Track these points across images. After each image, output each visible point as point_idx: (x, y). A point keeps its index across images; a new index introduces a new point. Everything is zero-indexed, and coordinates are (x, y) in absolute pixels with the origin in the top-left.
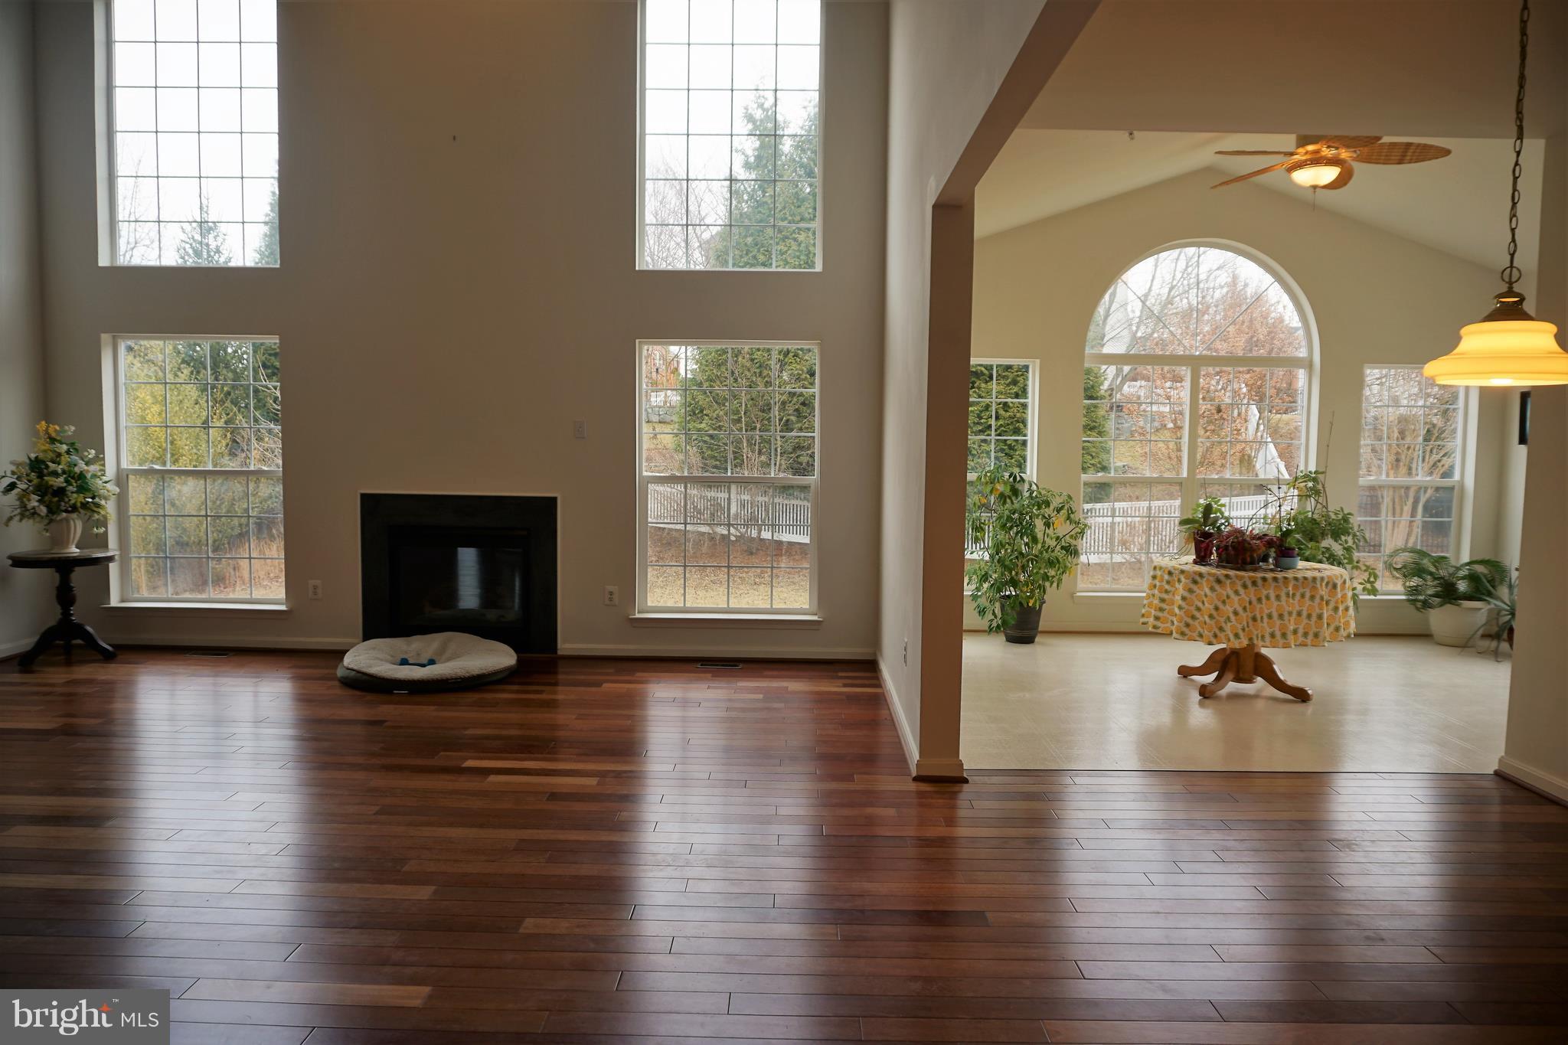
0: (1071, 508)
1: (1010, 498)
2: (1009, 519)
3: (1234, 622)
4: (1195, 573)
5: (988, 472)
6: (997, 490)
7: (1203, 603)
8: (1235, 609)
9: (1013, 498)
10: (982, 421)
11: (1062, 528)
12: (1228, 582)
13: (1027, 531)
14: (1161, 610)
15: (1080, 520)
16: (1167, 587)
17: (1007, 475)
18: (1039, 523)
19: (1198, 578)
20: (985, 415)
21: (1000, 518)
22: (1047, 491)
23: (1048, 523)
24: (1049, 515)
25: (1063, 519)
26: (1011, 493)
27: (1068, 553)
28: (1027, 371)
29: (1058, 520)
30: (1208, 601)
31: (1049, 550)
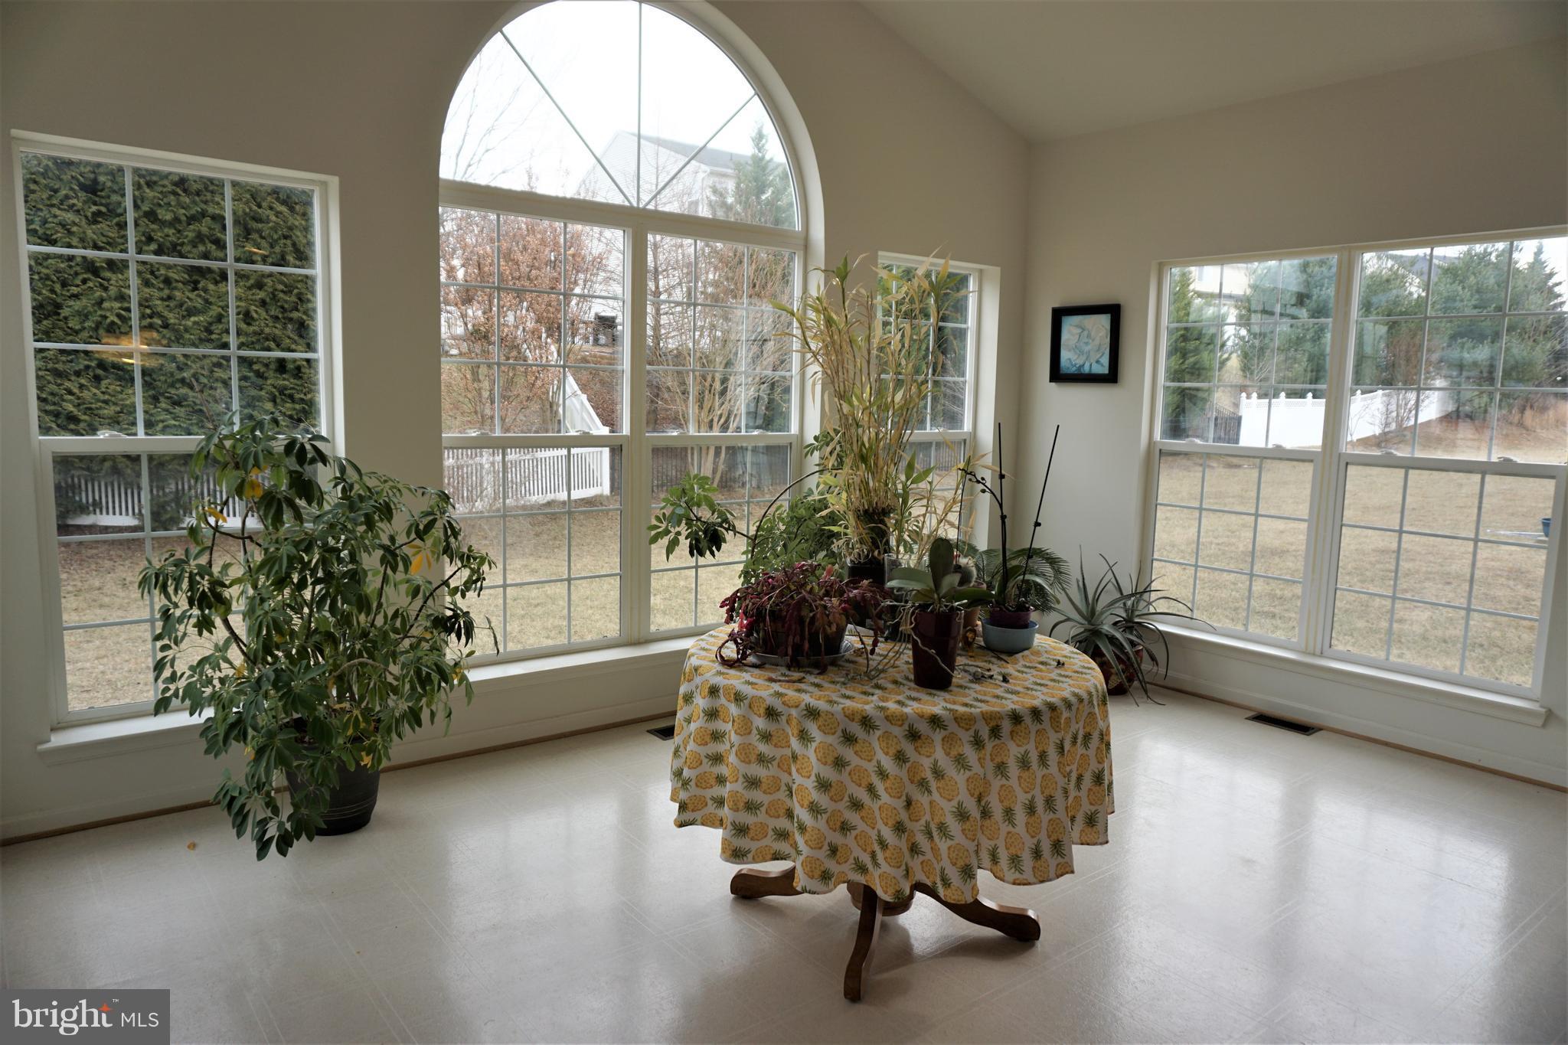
0: (449, 522)
1: (291, 503)
2: (295, 560)
3: (959, 839)
4: (850, 716)
5: (226, 437)
6: (253, 485)
7: (872, 789)
8: (960, 804)
9: (301, 503)
10: (214, 337)
11: (426, 567)
12: (938, 736)
14: (751, 806)
15: (469, 550)
16: (763, 748)
18: (371, 561)
19: (856, 729)
20: (217, 328)
21: (269, 562)
22: (385, 481)
23: (392, 557)
24: (392, 539)
25: (433, 552)
26: (291, 493)
27: (449, 631)
28: (308, 204)
29: (418, 557)
30: (886, 789)
31: (401, 622)
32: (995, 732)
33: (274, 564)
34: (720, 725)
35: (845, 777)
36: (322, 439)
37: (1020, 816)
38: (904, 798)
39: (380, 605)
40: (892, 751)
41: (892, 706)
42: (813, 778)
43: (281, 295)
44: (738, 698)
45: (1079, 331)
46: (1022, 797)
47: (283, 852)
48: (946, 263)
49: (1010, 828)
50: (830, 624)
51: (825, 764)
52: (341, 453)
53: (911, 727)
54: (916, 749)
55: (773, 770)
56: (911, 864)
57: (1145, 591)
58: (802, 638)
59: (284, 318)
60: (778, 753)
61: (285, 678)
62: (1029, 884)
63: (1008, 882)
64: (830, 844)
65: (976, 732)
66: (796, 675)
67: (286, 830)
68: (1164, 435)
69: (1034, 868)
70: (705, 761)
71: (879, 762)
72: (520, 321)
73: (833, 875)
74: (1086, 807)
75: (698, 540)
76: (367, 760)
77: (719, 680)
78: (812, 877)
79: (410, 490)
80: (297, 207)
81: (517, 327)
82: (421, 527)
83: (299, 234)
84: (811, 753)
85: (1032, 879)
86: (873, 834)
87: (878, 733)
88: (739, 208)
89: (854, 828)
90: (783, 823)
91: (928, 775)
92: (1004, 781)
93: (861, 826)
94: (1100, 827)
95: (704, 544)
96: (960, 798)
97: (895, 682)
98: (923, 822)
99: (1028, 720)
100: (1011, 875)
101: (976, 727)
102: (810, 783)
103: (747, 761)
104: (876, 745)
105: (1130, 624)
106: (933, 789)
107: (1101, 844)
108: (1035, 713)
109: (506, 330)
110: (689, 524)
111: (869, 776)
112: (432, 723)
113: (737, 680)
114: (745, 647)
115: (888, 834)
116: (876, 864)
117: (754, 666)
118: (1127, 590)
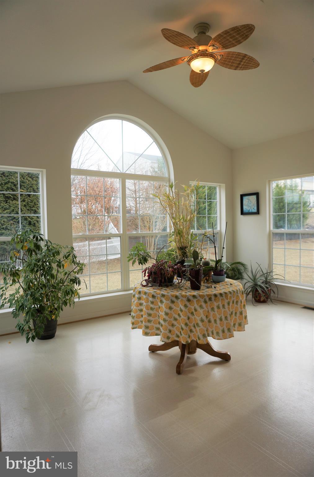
0: (74, 255)
1: (34, 251)
2: (35, 265)
3: (202, 327)
4: (173, 296)
5: (19, 235)
6: (25, 247)
7: (179, 315)
8: (202, 318)
9: (37, 252)
11: (68, 267)
12: (195, 300)
13: (48, 272)
14: (149, 321)
15: (79, 262)
16: (152, 306)
17: (31, 237)
18: (54, 266)
19: (174, 299)
21: (29, 265)
22: (58, 246)
23: (59, 265)
24: (60, 260)
25: (70, 263)
26: (35, 249)
27: (74, 283)
28: (38, 177)
29: (66, 263)
30: (182, 314)
31: (62, 281)
32: (210, 299)
33: (31, 265)
34: (142, 301)
35: (172, 312)
36: (42, 235)
37: (218, 321)
38: (187, 317)
39: (57, 278)
40: (184, 304)
41: (183, 293)
42: (164, 312)
43: (30, 203)
44: (145, 293)
45: (248, 200)
46: (218, 316)
47: (33, 341)
48: (198, 182)
49: (216, 325)
50: (169, 274)
51: (167, 308)
52: (47, 238)
53: (188, 298)
54: (190, 304)
55: (155, 311)
56: (190, 335)
57: (271, 272)
58: (162, 278)
59: (30, 210)
60: (156, 307)
61: (33, 294)
62: (222, 339)
63: (216, 339)
64: (169, 329)
65: (205, 299)
66: (160, 288)
67: (34, 335)
68: (274, 228)
69: (223, 335)
70: (138, 311)
71: (180, 307)
72: (96, 207)
73: (170, 338)
74: (238, 321)
75: (141, 260)
76: (54, 317)
77: (141, 290)
78: (165, 338)
79: (64, 247)
80: (34, 179)
81: (95, 209)
82: (67, 256)
83: (35, 186)
84: (163, 306)
85: (222, 338)
86: (180, 327)
87: (180, 300)
88: (159, 172)
89: (176, 325)
90: (158, 326)
91: (194, 311)
92: (214, 313)
93: (177, 325)
94: (242, 326)
95: (142, 261)
96: (201, 316)
97: (186, 289)
98: (193, 324)
99: (219, 296)
100: (217, 337)
101: (205, 298)
102: (163, 314)
103: (148, 309)
104: (179, 303)
105: (266, 282)
106: (195, 314)
107: (243, 331)
108: (221, 294)
109: (92, 210)
110: (138, 256)
111: (178, 311)
112: (70, 307)
113: (145, 289)
114: (148, 282)
115: (184, 326)
116: (181, 334)
117: (150, 286)
118: (265, 272)
